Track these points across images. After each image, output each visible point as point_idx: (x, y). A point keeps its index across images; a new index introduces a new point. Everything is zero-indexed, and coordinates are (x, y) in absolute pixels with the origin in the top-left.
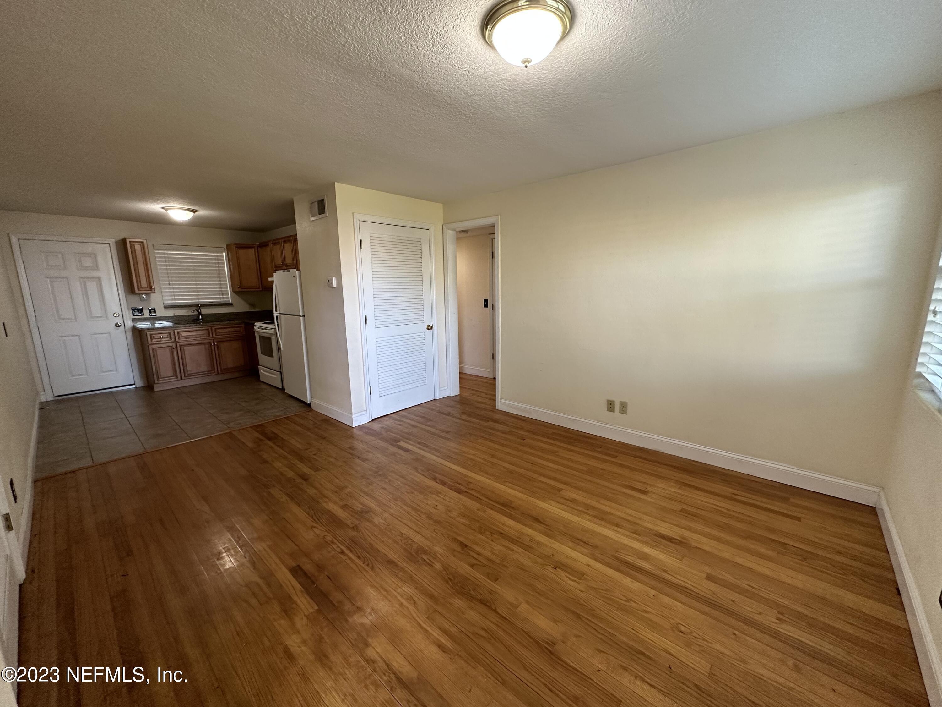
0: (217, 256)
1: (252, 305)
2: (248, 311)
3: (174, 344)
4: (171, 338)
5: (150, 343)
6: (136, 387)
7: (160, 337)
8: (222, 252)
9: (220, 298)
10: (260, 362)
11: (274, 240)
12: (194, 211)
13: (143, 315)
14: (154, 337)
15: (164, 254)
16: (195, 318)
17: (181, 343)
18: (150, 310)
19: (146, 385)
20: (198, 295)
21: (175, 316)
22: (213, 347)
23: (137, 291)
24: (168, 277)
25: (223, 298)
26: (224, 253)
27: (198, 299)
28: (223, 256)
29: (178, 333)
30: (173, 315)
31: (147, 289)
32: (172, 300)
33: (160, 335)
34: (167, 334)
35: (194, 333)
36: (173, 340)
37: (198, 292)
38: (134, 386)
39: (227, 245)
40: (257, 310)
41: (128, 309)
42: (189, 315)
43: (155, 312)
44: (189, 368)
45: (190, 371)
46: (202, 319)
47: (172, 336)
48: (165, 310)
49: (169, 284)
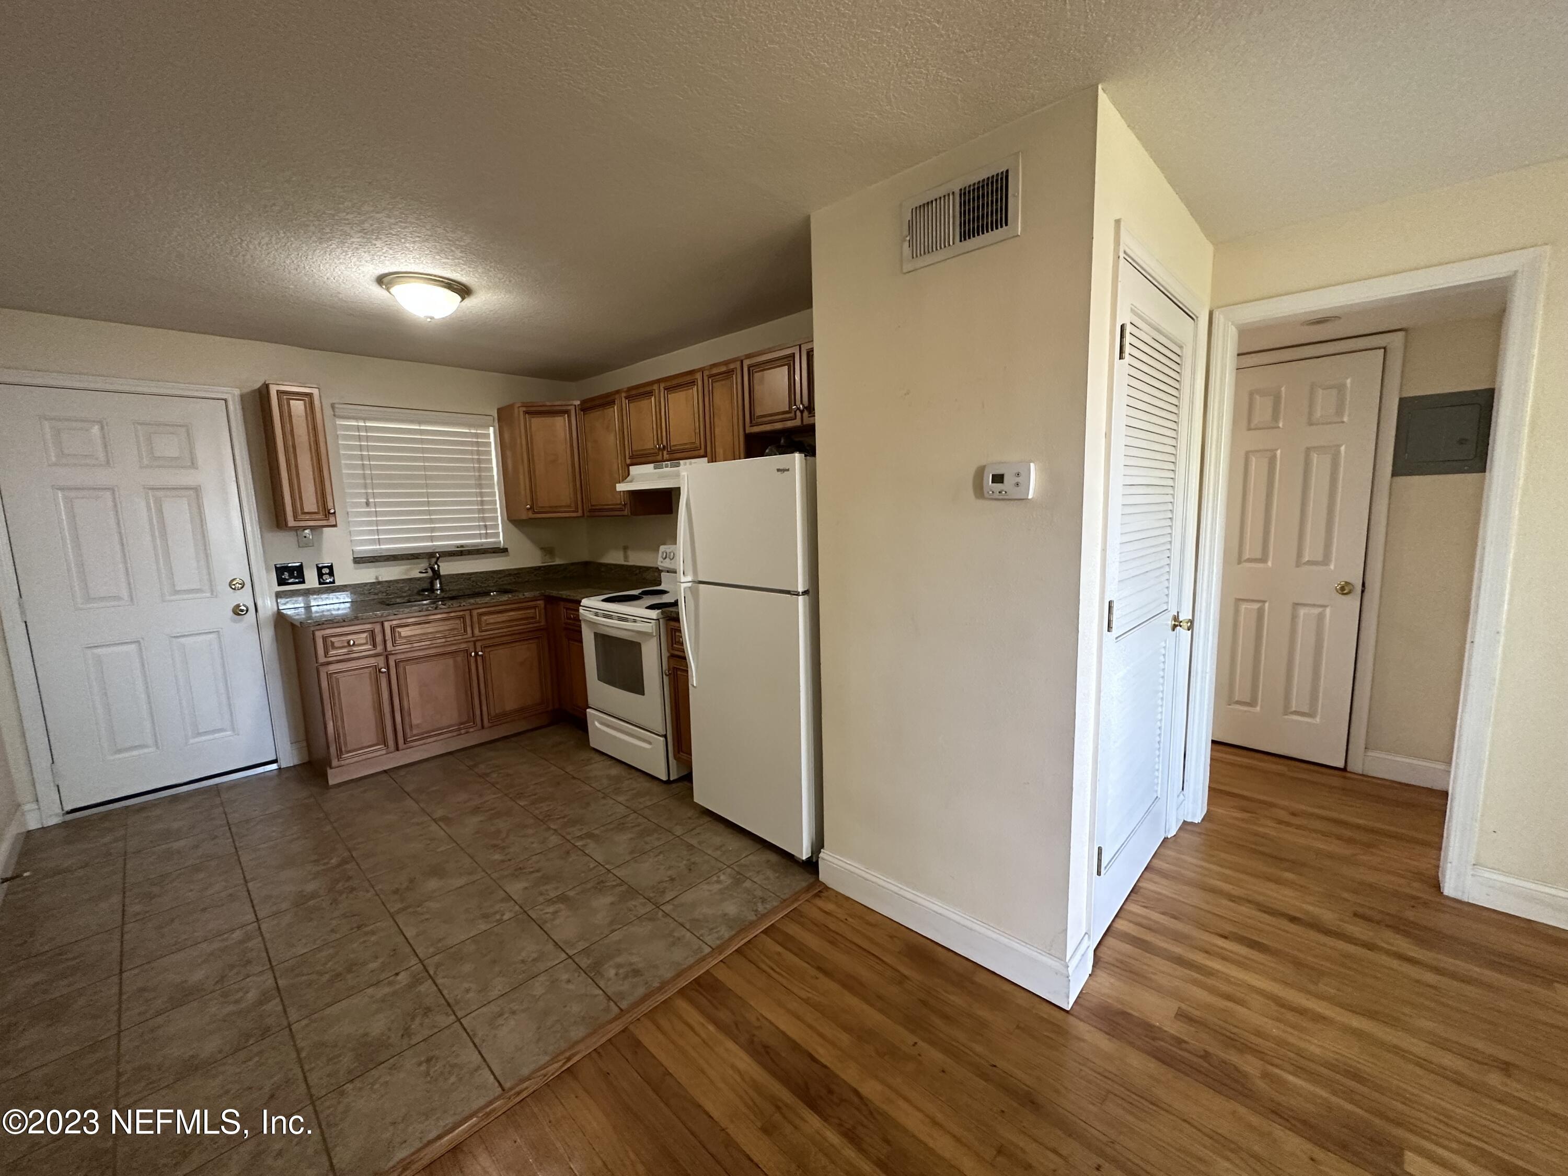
0: (477, 435)
1: (548, 551)
2: (538, 563)
3: (381, 661)
4: (375, 646)
5: (322, 659)
6: (280, 769)
7: (349, 642)
8: (488, 427)
9: (480, 536)
10: (591, 701)
11: (630, 389)
12: (464, 291)
13: (303, 582)
14: (333, 643)
15: (358, 428)
16: (426, 585)
17: (399, 657)
18: (319, 569)
19: (306, 759)
20: (433, 530)
21: (379, 583)
22: (472, 660)
23: (291, 523)
24: (365, 486)
25: (487, 535)
26: (491, 429)
27: (432, 539)
28: (488, 436)
29: (393, 629)
30: (374, 581)
31: (317, 517)
32: (372, 542)
33: (349, 637)
34: (364, 635)
35: (430, 629)
36: (380, 649)
37: (431, 521)
38: (274, 766)
39: (498, 410)
40: (558, 561)
41: (268, 570)
42: (410, 579)
43: (331, 574)
44: (415, 721)
45: (418, 726)
46: (441, 589)
47: (379, 639)
48: (356, 569)
49: (368, 504)
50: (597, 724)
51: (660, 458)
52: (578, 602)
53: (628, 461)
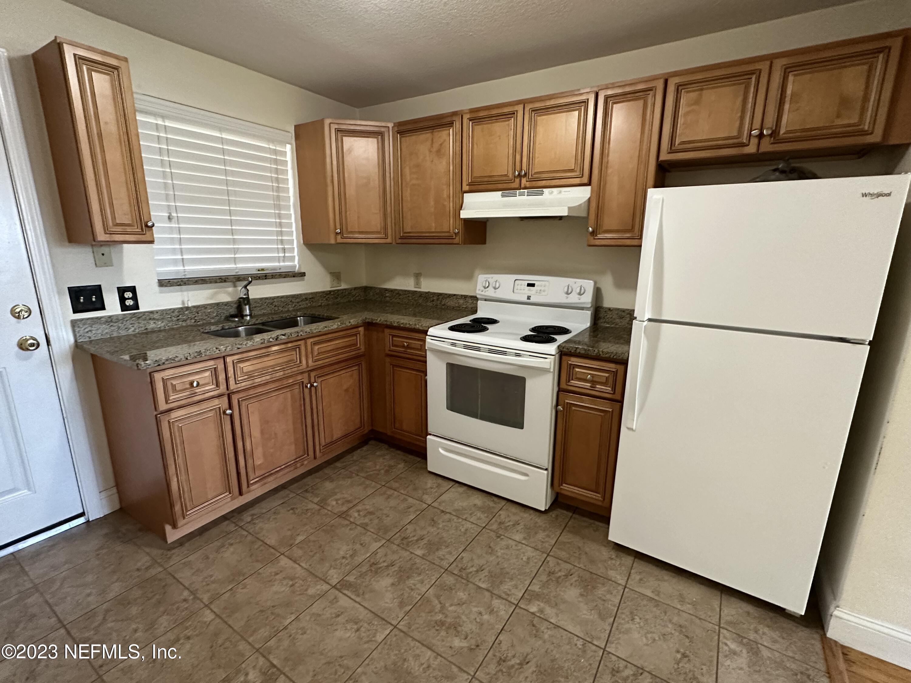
0: (275, 152)
3: (224, 402)
4: (218, 385)
5: (163, 406)
6: (88, 522)
7: (191, 384)
8: (284, 143)
9: (278, 259)
10: (430, 429)
11: (472, 111)
13: (103, 308)
14: (174, 386)
15: (157, 127)
16: (233, 311)
17: (242, 395)
18: (122, 293)
19: (117, 507)
20: (236, 251)
21: (188, 308)
22: (306, 391)
23: (101, 236)
24: (167, 198)
25: (284, 259)
26: (288, 147)
27: (235, 260)
28: (284, 154)
29: (234, 365)
30: (181, 306)
31: (129, 229)
32: (176, 262)
33: (191, 378)
34: (208, 374)
35: (269, 362)
36: (223, 388)
37: (234, 241)
38: (81, 520)
39: (295, 126)
41: (59, 293)
42: (218, 304)
43: (135, 297)
44: (257, 462)
45: (260, 466)
46: (250, 315)
47: (222, 377)
48: (161, 292)
49: (170, 218)
50: (441, 451)
51: (516, 184)
52: (425, 332)
53: (466, 188)
